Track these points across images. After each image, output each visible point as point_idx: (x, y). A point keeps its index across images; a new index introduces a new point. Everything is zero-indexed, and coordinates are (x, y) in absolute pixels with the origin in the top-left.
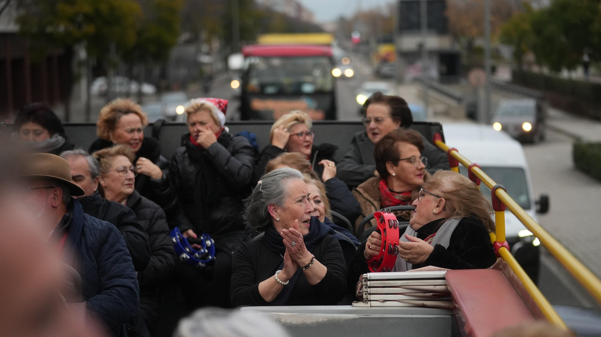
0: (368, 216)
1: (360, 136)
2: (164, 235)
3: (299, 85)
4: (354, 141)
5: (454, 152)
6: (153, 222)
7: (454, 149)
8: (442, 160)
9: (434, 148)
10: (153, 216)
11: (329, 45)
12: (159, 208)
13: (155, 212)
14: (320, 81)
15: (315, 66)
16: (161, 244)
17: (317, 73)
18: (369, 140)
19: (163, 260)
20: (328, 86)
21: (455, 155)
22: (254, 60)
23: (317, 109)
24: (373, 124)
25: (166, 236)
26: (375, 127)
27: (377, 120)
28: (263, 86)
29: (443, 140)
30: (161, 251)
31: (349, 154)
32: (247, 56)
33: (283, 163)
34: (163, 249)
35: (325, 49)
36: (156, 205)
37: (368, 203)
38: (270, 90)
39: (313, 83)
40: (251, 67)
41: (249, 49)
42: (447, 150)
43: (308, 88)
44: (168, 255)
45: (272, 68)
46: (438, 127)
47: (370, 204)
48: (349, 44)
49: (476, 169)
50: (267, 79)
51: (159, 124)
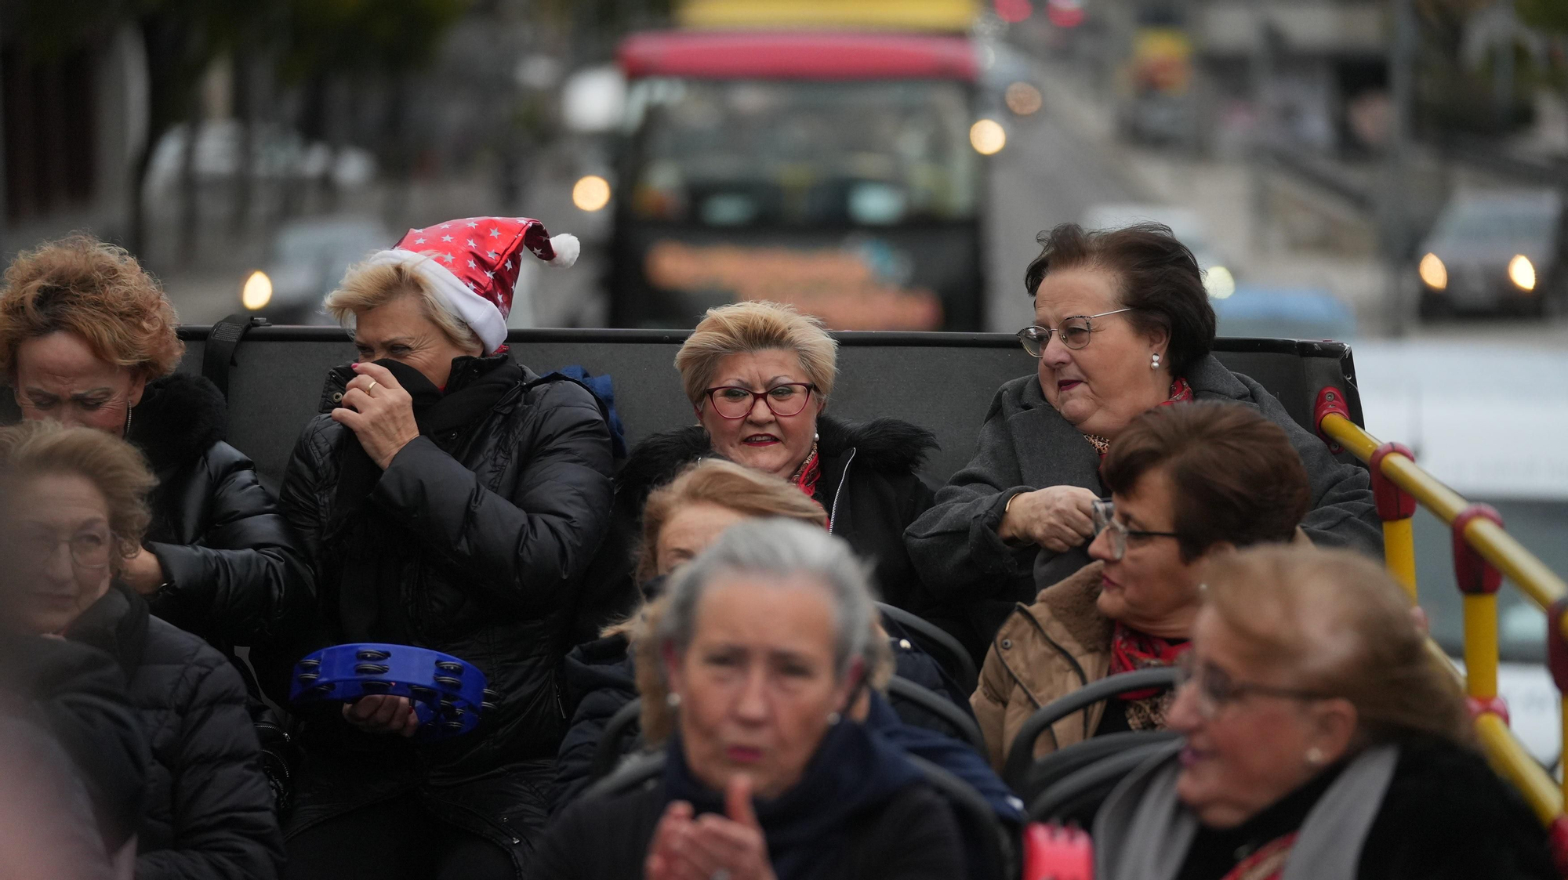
0: (1048, 703)
1: (1019, 392)
2: (238, 768)
3: (843, 188)
4: (997, 412)
5: (1398, 461)
6: (197, 715)
7: (1395, 449)
8: (1335, 493)
9: (1312, 440)
10: (194, 692)
11: (959, 35)
12: (220, 663)
13: (201, 678)
14: (923, 177)
15: (907, 113)
16: (222, 805)
17: (911, 144)
18: (1050, 410)
19: (231, 866)
20: (959, 198)
21: (1400, 472)
22: (663, 92)
23: (913, 285)
24: (1055, 349)
25: (247, 772)
26: (1063, 357)
27: (1073, 331)
28: (699, 193)
29: (1355, 415)
30: (224, 834)
31: (973, 467)
32: (635, 73)
33: (694, 496)
34: (231, 824)
35: (946, 51)
36: (208, 652)
37: (1059, 661)
38: (727, 210)
39: (894, 181)
40: (654, 116)
41: (647, 46)
42: (1368, 454)
43: (875, 204)
44: (252, 848)
45: (734, 125)
46: (1336, 363)
47: (1067, 666)
48: (1039, 32)
49: (1487, 531)
50: (719, 166)
51: (233, 335)
